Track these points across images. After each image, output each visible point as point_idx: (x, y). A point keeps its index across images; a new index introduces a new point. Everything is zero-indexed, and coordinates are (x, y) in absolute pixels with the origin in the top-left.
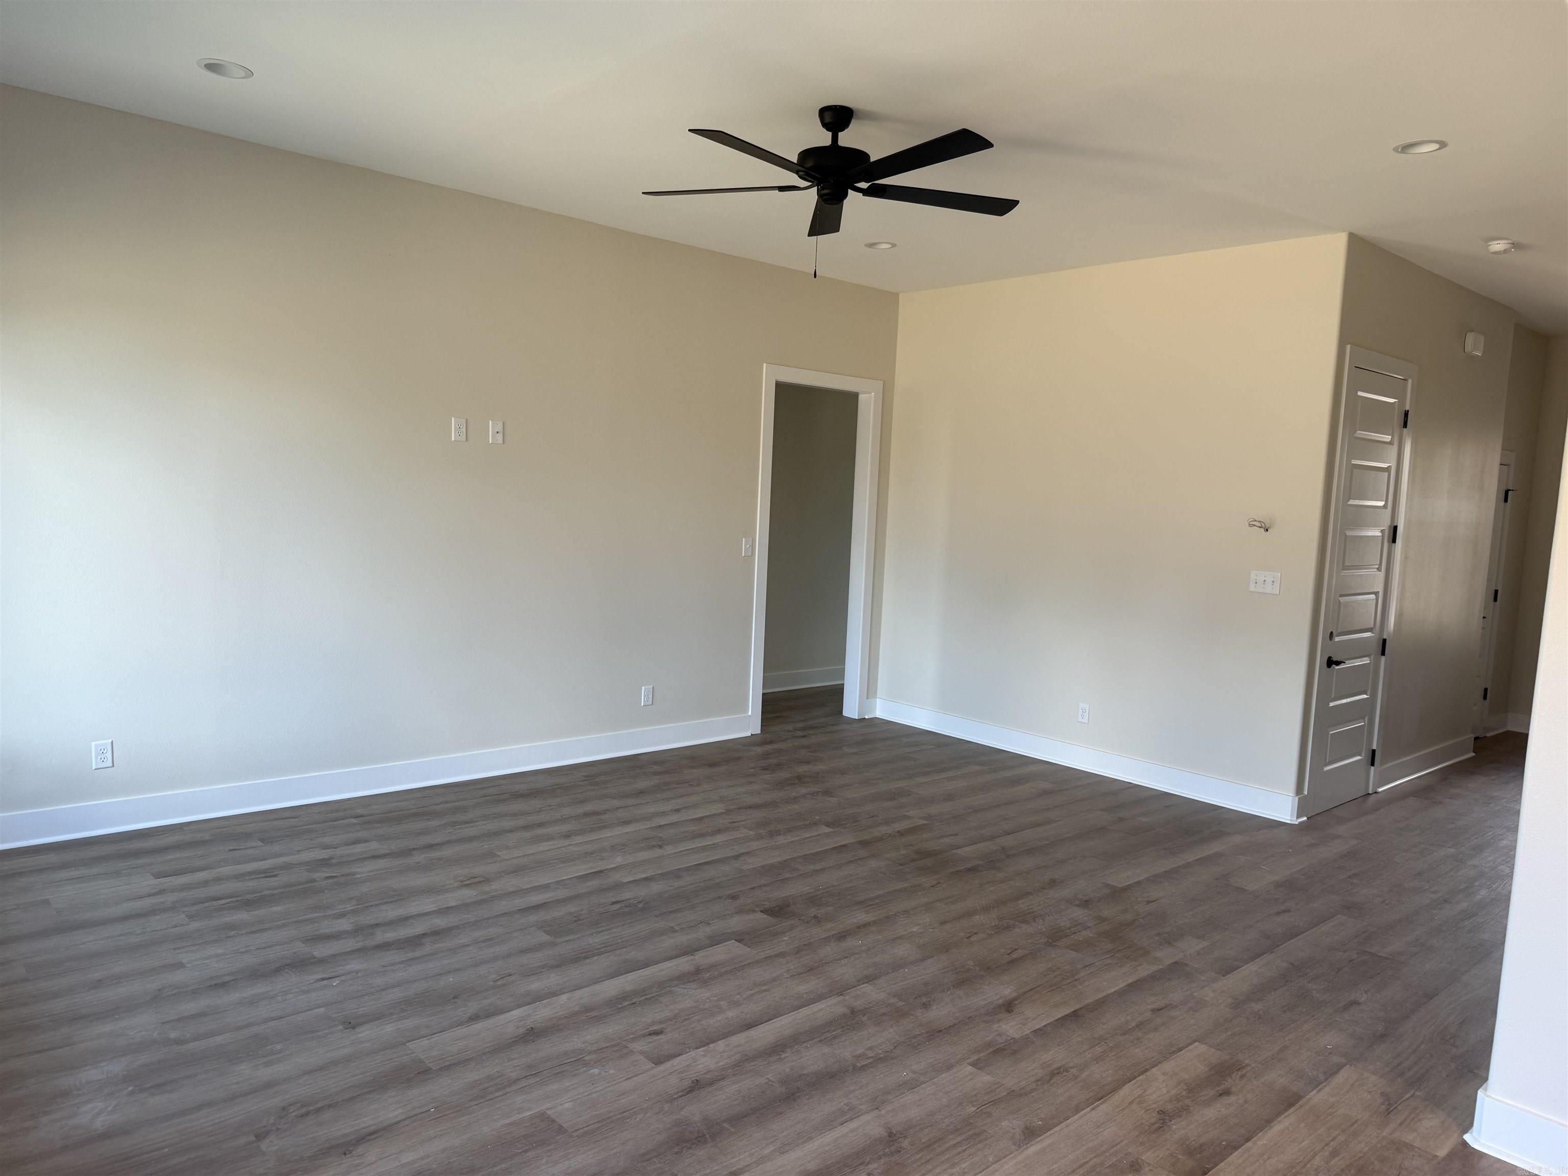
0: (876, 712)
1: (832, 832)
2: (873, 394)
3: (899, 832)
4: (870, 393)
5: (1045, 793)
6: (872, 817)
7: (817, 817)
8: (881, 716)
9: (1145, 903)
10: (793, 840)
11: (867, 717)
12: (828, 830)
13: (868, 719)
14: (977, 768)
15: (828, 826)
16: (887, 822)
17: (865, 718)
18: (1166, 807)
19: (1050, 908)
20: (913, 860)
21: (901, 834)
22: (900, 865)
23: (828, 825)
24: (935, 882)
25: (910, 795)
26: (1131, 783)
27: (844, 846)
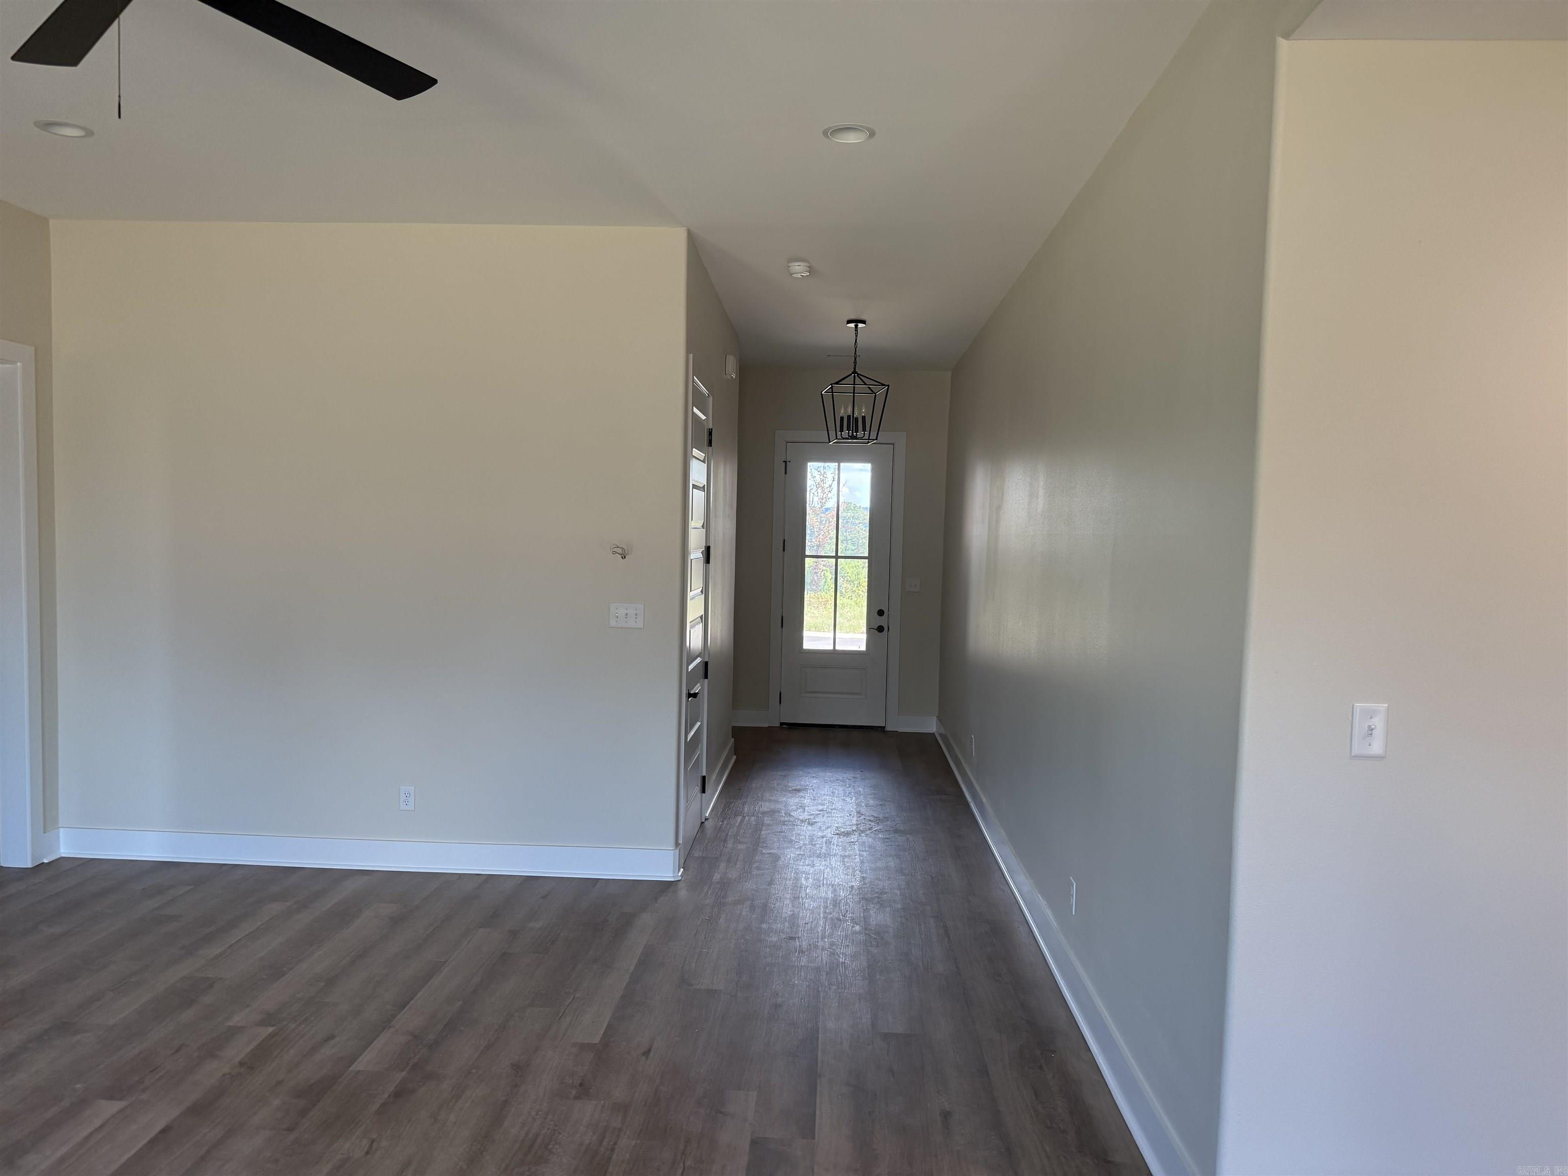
0: (59, 848)
1: (126, 1107)
2: (19, 364)
3: (241, 1064)
4: (14, 362)
5: (396, 921)
6: (177, 1051)
7: (78, 1086)
8: (70, 853)
9: (644, 1058)
10: (59, 1154)
11: (46, 861)
12: (115, 1107)
13: (49, 863)
14: (275, 908)
15: (112, 1098)
16: (211, 1051)
17: (43, 863)
18: (544, 897)
19: (549, 1117)
20: (303, 1113)
21: (250, 1065)
22: (290, 1130)
23: (111, 1094)
24: (365, 1143)
25: (211, 986)
26: (480, 875)
27: (165, 1131)
